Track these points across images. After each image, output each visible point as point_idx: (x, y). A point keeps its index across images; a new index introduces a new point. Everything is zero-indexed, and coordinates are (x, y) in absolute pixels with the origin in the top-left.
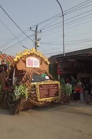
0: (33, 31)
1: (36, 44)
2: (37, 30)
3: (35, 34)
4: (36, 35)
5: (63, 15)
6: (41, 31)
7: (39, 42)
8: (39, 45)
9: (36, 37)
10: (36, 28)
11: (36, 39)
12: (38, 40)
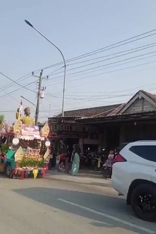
0: (36, 76)
1: (39, 94)
2: (42, 77)
3: (39, 81)
4: (40, 83)
5: (65, 66)
6: (48, 77)
7: (44, 92)
8: (43, 96)
9: (39, 85)
10: (41, 74)
11: (39, 88)
12: (43, 90)
